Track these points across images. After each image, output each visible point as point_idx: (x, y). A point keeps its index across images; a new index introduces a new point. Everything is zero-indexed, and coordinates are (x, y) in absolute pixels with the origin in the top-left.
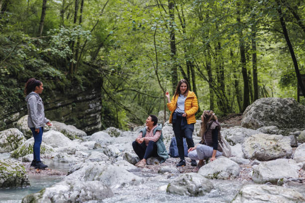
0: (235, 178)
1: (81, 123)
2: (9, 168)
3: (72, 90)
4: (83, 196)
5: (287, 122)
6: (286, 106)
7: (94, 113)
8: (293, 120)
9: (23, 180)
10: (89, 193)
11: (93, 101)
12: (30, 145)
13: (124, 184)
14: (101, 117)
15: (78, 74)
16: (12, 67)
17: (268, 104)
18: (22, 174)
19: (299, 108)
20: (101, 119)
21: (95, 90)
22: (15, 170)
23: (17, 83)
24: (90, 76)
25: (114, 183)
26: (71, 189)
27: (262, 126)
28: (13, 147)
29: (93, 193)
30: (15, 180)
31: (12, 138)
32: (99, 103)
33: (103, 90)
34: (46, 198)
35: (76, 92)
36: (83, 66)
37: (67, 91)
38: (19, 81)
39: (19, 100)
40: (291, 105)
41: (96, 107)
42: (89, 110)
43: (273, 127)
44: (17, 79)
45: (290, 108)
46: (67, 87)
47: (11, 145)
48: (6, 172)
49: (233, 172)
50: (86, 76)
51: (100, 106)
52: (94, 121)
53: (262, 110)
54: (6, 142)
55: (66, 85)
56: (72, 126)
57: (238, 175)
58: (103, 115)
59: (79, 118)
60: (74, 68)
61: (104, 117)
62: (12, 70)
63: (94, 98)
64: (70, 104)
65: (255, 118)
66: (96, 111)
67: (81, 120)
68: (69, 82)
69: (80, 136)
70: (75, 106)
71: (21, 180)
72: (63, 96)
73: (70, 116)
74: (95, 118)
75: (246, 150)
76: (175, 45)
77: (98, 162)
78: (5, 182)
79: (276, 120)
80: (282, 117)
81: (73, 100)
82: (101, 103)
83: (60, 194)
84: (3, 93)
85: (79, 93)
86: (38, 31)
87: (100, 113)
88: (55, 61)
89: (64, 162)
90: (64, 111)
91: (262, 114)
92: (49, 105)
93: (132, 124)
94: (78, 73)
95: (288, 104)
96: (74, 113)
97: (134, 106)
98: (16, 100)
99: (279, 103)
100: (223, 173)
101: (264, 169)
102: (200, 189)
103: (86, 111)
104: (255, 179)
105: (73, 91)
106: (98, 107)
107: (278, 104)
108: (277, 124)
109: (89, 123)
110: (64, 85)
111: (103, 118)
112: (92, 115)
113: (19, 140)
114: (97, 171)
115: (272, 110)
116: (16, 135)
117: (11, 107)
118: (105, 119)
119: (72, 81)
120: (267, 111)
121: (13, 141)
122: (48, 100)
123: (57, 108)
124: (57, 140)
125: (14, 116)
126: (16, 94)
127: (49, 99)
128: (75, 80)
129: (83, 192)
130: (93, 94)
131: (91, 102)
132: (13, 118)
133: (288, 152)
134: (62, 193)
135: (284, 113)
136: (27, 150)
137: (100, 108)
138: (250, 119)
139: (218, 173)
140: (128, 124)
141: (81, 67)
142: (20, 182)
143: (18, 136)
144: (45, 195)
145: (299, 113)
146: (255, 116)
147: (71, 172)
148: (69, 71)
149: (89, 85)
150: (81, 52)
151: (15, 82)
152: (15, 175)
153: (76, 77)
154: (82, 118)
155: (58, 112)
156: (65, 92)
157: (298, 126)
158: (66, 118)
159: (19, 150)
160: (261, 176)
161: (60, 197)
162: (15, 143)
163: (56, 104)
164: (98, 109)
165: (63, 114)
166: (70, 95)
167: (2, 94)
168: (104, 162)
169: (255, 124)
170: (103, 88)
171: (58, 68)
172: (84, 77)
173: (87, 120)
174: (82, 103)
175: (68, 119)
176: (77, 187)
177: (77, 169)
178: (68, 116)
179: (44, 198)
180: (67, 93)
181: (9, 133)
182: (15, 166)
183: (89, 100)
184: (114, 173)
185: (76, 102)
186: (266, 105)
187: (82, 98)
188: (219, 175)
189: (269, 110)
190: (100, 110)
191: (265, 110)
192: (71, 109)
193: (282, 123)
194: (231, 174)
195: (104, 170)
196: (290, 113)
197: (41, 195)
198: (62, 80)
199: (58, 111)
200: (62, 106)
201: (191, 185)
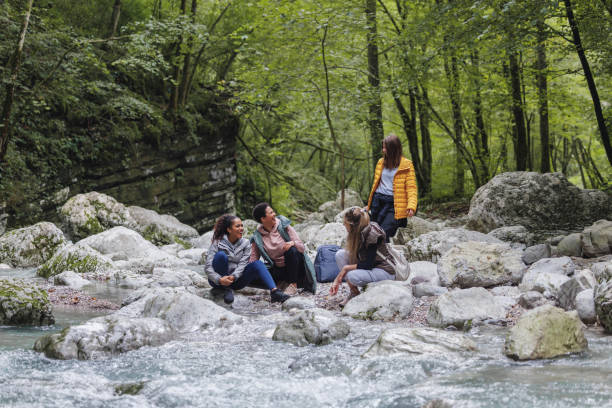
0: (404, 318)
1: (193, 208)
2: (21, 294)
3: (176, 142)
4: (128, 341)
5: (546, 219)
6: (545, 188)
7: (221, 190)
8: (557, 215)
9: (43, 315)
10: (139, 336)
11: (219, 164)
12: (70, 254)
13: (205, 326)
14: (236, 198)
15: (188, 110)
16: (56, 96)
17: (514, 184)
18: (43, 304)
19: (571, 193)
20: (236, 202)
21: (223, 143)
22: (30, 297)
23: (67, 126)
24: (212, 114)
25: (190, 323)
26: (111, 329)
27: (502, 225)
28: (45, 256)
29: (146, 336)
30: (31, 314)
31: (43, 241)
32: (230, 170)
33: (238, 141)
34: (69, 342)
35: (182, 147)
36: (200, 93)
37: (166, 144)
38: (69, 124)
39: (69, 161)
40: (555, 187)
41: (225, 177)
42: (211, 184)
43: (518, 228)
44: (66, 120)
45: (553, 193)
46: (164, 135)
47: (42, 255)
48: (17, 299)
49: (401, 309)
50: (204, 113)
51: (233, 174)
52: (220, 207)
53: (502, 196)
54: (32, 247)
55: (163, 131)
56: (171, 217)
57: (409, 314)
58: (240, 193)
59: (190, 200)
60: (180, 96)
61: (242, 198)
62: (57, 103)
63: (220, 159)
64: (171, 170)
65: (489, 211)
66: (224, 186)
67: (194, 204)
68: (169, 126)
69: (184, 237)
70: (180, 174)
71: (39, 315)
72: (156, 155)
73: (171, 195)
74: (223, 200)
75: (445, 271)
76: (376, 56)
77: (173, 287)
78: (15, 316)
79: (527, 215)
80: (538, 210)
81: (178, 163)
82: (235, 169)
83: (92, 337)
84: (39, 147)
85: (190, 149)
86: (110, 21)
87: (232, 189)
88: (142, 84)
89: (125, 287)
90: (158, 185)
91: (502, 203)
92: (129, 173)
93: (303, 212)
94: (187, 107)
95: (550, 184)
96: (180, 190)
97: (308, 175)
98: (63, 162)
99: (534, 182)
100: (382, 311)
101: (447, 304)
102: (325, 335)
103: (204, 185)
104: (431, 320)
105: (178, 146)
106: (229, 177)
107: (531, 185)
108: (528, 221)
109: (211, 210)
110: (159, 131)
111: (239, 200)
112: (216, 194)
113: (56, 244)
114: (162, 303)
115: (520, 196)
116: (50, 235)
117: (53, 177)
118: (243, 202)
119: (175, 124)
120: (512, 198)
121: (44, 245)
122: (127, 163)
123: (144, 178)
124: (129, 244)
125: (59, 195)
126: (63, 151)
127: (128, 160)
128: (182, 121)
129: (129, 334)
130: (219, 151)
131: (214, 166)
132: (58, 198)
133: (514, 275)
134: (95, 335)
135: (541, 201)
136: (65, 263)
137: (233, 178)
138: (480, 212)
139: (375, 310)
140: (294, 212)
141: (195, 94)
142: (39, 317)
143: (53, 236)
144: (68, 337)
145: (570, 202)
146: (488, 207)
147: (127, 304)
148: (170, 103)
149: (211, 132)
150: (195, 65)
151: (61, 125)
152: (30, 305)
153: (183, 116)
154: (197, 198)
155: (146, 186)
156: (160, 147)
157: (566, 226)
158: (164, 200)
159: (50, 263)
160: (441, 316)
161: (91, 341)
162: (47, 250)
163: (143, 170)
164: (228, 181)
165: (157, 190)
166: (171, 152)
167: (36, 149)
168: (183, 288)
169: (489, 221)
170: (240, 139)
171: (148, 97)
172: (199, 116)
173: (205, 204)
174: (197, 169)
175: (167, 201)
176: (121, 327)
177: (136, 300)
178: (167, 194)
179: (66, 342)
180: (165, 148)
181: (38, 231)
182: (30, 291)
183: (209, 162)
184: (190, 306)
185: (185, 166)
186: (510, 187)
187: (196, 159)
188: (375, 314)
189: (515, 195)
190: (235, 184)
191: (507, 196)
192: (173, 180)
193: (536, 220)
194: (398, 312)
195: (174, 302)
196: (553, 202)
197: (63, 336)
198: (155, 122)
199: (147, 184)
200: (154, 175)
201: (311, 327)
